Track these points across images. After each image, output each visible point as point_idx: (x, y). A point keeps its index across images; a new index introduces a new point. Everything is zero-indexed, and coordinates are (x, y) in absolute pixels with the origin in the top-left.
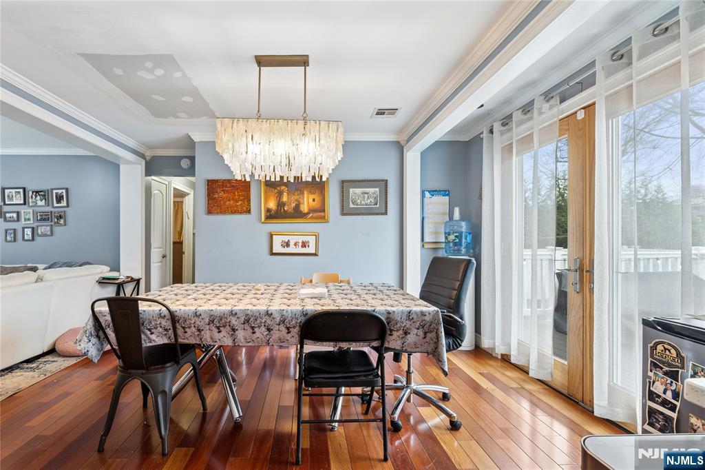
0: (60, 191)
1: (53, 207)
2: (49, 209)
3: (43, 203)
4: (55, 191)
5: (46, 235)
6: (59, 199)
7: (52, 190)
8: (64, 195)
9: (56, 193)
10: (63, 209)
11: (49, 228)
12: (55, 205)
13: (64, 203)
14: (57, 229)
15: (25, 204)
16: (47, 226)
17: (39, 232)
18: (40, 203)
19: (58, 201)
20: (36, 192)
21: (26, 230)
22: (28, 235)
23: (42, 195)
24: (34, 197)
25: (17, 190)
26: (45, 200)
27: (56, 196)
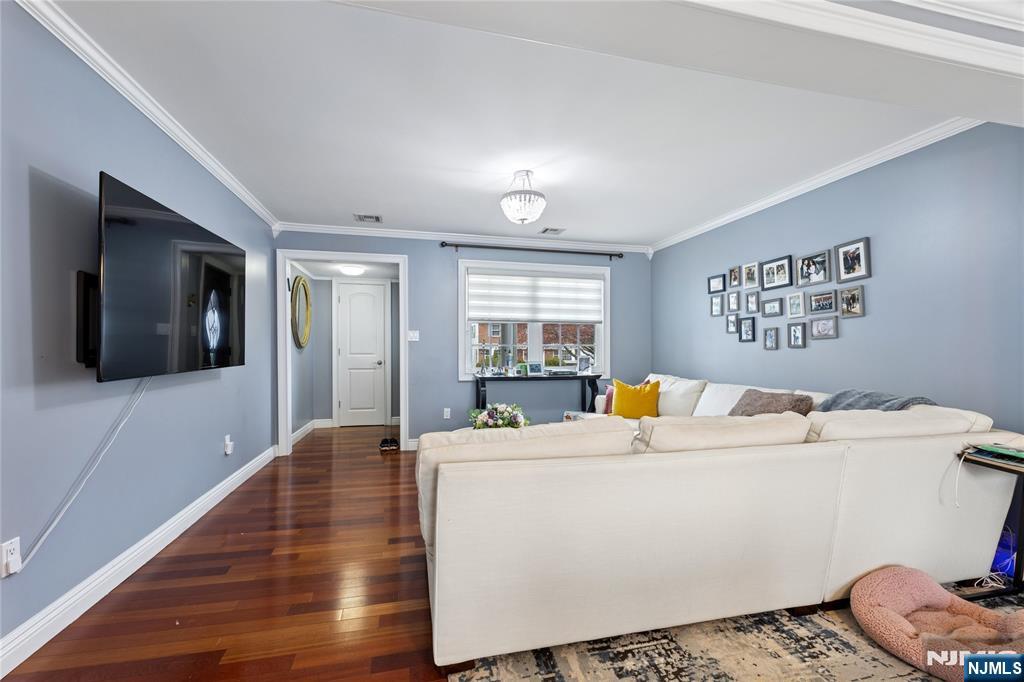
0: (851, 248)
1: (840, 282)
2: (833, 286)
3: (820, 277)
4: (842, 250)
6: (851, 262)
7: (837, 248)
8: (862, 252)
9: (845, 254)
10: (860, 283)
11: (831, 323)
12: (844, 276)
13: (861, 270)
14: (847, 325)
15: (791, 284)
16: (827, 319)
17: (815, 332)
18: (815, 278)
19: (850, 268)
20: (810, 259)
21: (793, 328)
22: (796, 338)
23: (819, 263)
24: (805, 268)
25: (780, 263)
26: (825, 270)
27: (845, 259)
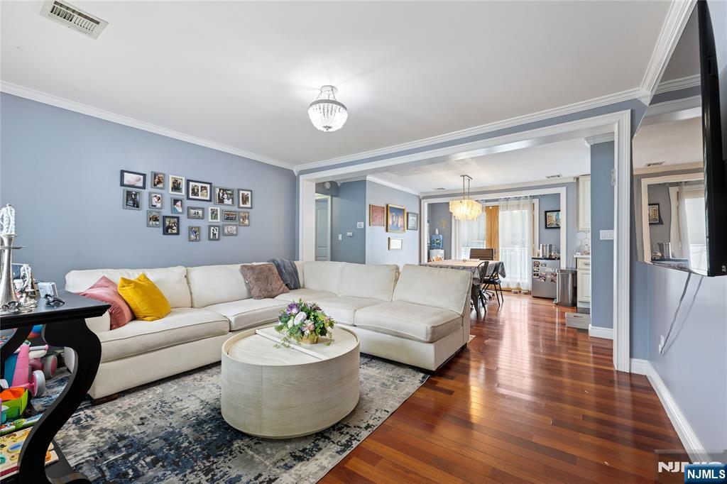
0: (246, 193)
1: (239, 207)
2: (235, 208)
3: (230, 202)
4: (241, 192)
5: (232, 235)
6: (245, 200)
7: (239, 190)
8: (249, 196)
9: (243, 194)
10: (249, 210)
11: (235, 228)
12: (241, 205)
13: (249, 205)
14: (242, 229)
15: (210, 201)
16: (233, 225)
17: (226, 231)
18: (226, 201)
19: (244, 202)
20: (224, 190)
21: (212, 228)
22: (214, 235)
23: (230, 194)
24: (221, 195)
25: (204, 185)
26: (233, 199)
27: (243, 197)
